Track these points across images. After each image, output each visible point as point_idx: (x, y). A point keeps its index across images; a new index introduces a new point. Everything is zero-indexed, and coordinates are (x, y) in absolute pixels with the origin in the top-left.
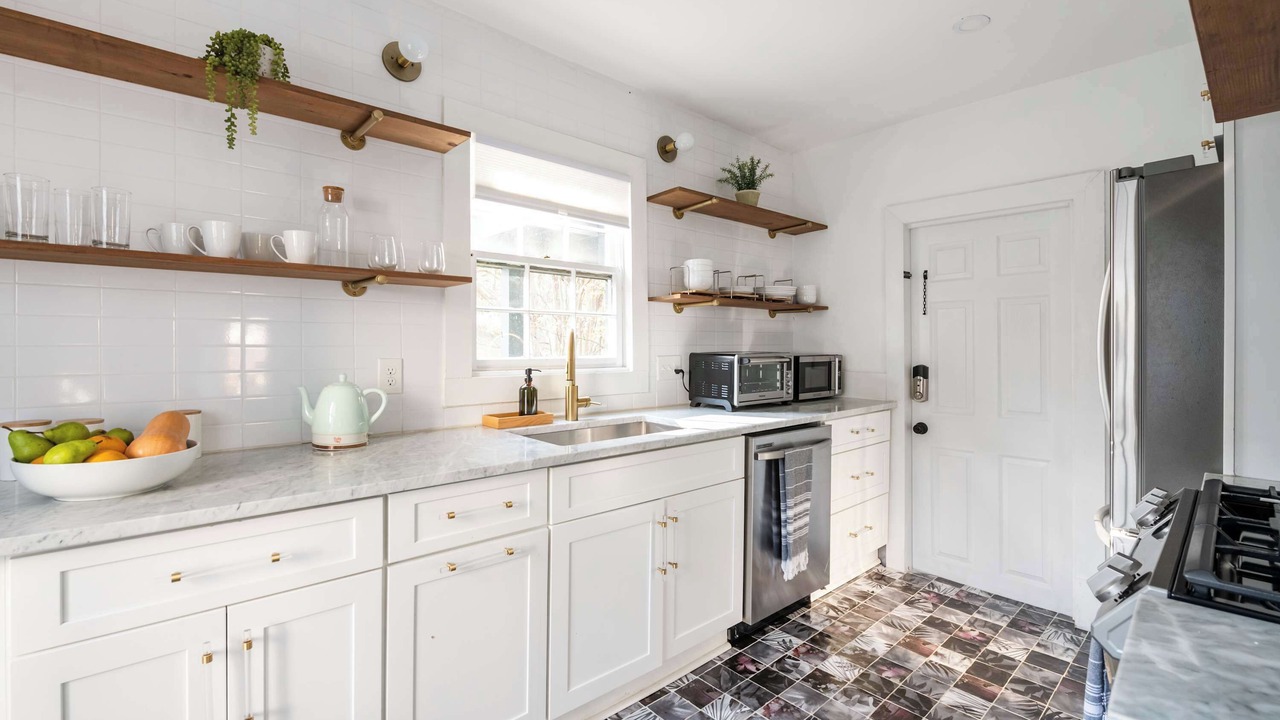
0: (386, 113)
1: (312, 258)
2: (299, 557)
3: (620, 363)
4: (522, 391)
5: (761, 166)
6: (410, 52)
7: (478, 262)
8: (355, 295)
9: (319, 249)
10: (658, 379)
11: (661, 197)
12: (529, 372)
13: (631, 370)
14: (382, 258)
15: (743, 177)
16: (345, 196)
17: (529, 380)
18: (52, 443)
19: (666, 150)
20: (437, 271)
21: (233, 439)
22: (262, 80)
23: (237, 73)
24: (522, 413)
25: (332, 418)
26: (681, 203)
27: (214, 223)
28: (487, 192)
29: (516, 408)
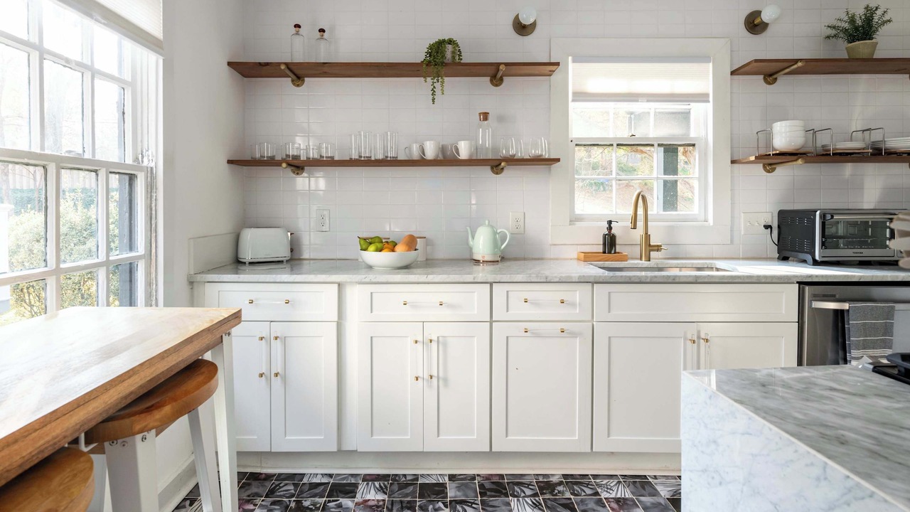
0: (507, 64)
1: (471, 155)
2: (451, 306)
3: (703, 218)
4: (605, 236)
5: (879, 12)
6: (527, 19)
7: (576, 145)
8: (497, 174)
9: (477, 149)
10: (743, 233)
11: (742, 70)
12: (610, 222)
13: (712, 224)
14: (508, 151)
15: (856, 29)
16: (490, 117)
17: (610, 228)
18: (371, 243)
19: (755, 24)
20: (541, 155)
21: (441, 254)
22: (447, 64)
23: (436, 65)
24: (604, 252)
25: (482, 245)
26: (771, 71)
27: (428, 142)
28: (581, 96)
29: (600, 249)
